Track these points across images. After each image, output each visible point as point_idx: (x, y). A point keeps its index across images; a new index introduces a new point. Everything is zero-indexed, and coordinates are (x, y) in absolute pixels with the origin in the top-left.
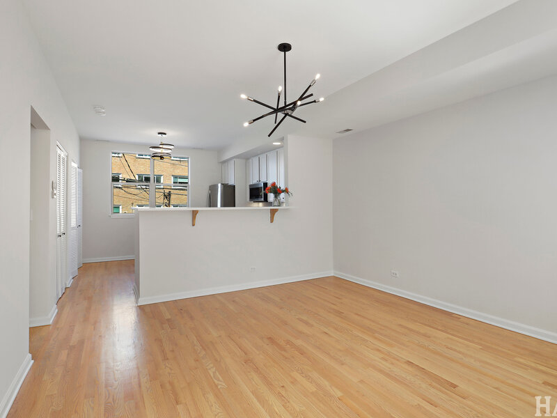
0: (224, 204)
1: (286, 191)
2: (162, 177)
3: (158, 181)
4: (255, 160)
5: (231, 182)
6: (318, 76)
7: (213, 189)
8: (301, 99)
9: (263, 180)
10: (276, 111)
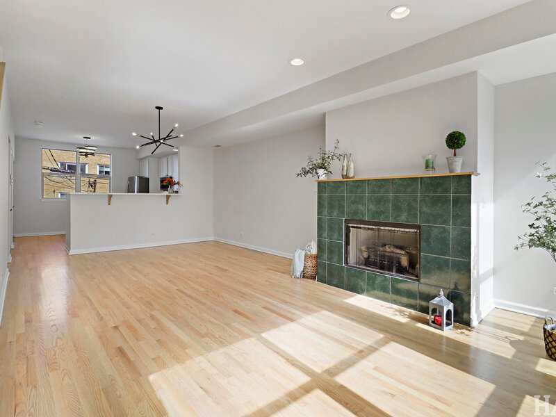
0: (140, 191)
1: (178, 183)
2: (87, 166)
3: (83, 170)
4: (165, 159)
5: (146, 175)
6: (177, 125)
7: (131, 180)
8: (167, 136)
9: (170, 175)
10: (155, 141)
